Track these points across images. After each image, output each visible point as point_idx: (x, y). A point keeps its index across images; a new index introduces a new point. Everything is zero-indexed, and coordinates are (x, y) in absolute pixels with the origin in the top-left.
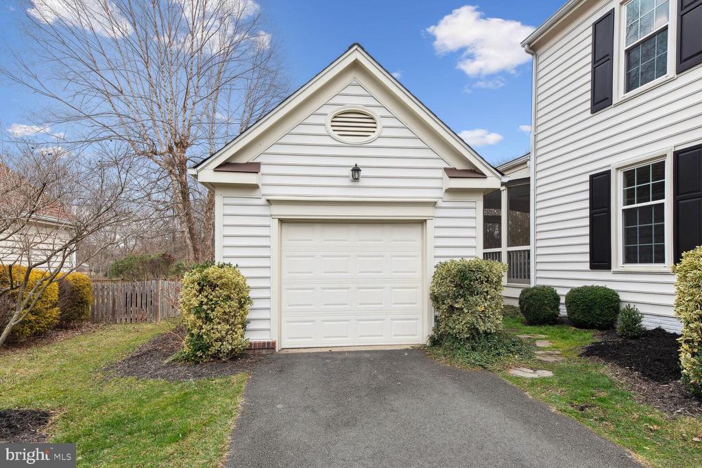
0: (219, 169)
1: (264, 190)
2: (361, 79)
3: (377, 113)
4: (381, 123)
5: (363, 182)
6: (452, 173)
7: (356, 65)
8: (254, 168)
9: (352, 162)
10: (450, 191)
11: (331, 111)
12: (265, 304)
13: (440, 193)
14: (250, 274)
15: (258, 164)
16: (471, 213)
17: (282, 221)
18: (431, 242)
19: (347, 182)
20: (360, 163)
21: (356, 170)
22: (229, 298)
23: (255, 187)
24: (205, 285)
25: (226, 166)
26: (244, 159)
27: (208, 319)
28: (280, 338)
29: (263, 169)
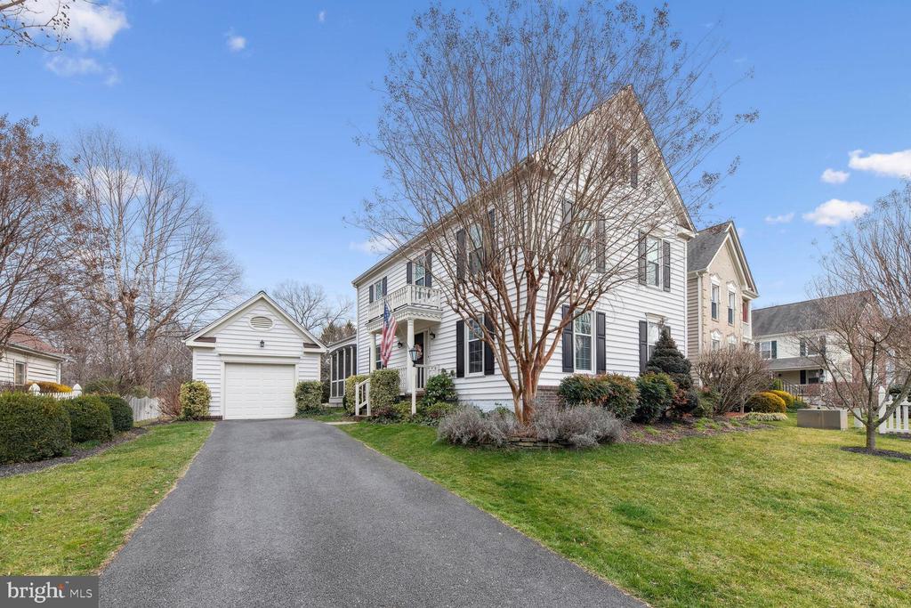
0: (197, 340)
1: (217, 349)
2: (265, 304)
3: (273, 318)
4: (274, 322)
5: (265, 347)
6: (306, 345)
7: (262, 299)
8: (213, 340)
9: (261, 339)
10: (305, 352)
11: (251, 316)
12: (217, 400)
13: (301, 353)
14: (210, 386)
15: (215, 338)
16: (316, 362)
17: (226, 363)
18: (297, 374)
19: (258, 347)
20: (264, 339)
21: (262, 342)
22: (202, 394)
23: (213, 348)
24: (192, 389)
25: (200, 339)
26: (208, 336)
27: (193, 403)
28: (224, 413)
29: (217, 340)
